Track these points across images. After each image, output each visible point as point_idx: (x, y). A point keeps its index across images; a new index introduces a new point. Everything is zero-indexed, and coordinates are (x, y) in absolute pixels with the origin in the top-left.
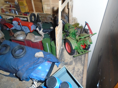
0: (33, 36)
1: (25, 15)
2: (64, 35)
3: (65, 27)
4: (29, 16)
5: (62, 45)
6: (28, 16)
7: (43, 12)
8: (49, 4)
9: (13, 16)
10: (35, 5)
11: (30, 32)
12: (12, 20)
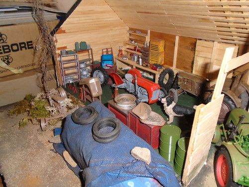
0: (146, 111)
1: (152, 68)
2: (222, 136)
3: (230, 116)
4: (160, 73)
5: (208, 157)
6: (159, 71)
7: (192, 72)
8: (209, 57)
9: (132, 66)
10: (179, 54)
11: (148, 103)
12: (126, 72)
